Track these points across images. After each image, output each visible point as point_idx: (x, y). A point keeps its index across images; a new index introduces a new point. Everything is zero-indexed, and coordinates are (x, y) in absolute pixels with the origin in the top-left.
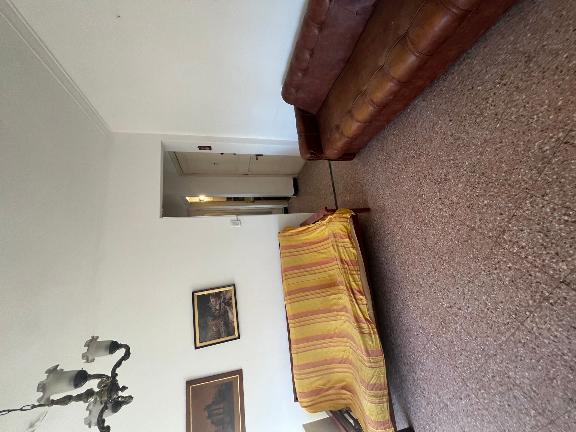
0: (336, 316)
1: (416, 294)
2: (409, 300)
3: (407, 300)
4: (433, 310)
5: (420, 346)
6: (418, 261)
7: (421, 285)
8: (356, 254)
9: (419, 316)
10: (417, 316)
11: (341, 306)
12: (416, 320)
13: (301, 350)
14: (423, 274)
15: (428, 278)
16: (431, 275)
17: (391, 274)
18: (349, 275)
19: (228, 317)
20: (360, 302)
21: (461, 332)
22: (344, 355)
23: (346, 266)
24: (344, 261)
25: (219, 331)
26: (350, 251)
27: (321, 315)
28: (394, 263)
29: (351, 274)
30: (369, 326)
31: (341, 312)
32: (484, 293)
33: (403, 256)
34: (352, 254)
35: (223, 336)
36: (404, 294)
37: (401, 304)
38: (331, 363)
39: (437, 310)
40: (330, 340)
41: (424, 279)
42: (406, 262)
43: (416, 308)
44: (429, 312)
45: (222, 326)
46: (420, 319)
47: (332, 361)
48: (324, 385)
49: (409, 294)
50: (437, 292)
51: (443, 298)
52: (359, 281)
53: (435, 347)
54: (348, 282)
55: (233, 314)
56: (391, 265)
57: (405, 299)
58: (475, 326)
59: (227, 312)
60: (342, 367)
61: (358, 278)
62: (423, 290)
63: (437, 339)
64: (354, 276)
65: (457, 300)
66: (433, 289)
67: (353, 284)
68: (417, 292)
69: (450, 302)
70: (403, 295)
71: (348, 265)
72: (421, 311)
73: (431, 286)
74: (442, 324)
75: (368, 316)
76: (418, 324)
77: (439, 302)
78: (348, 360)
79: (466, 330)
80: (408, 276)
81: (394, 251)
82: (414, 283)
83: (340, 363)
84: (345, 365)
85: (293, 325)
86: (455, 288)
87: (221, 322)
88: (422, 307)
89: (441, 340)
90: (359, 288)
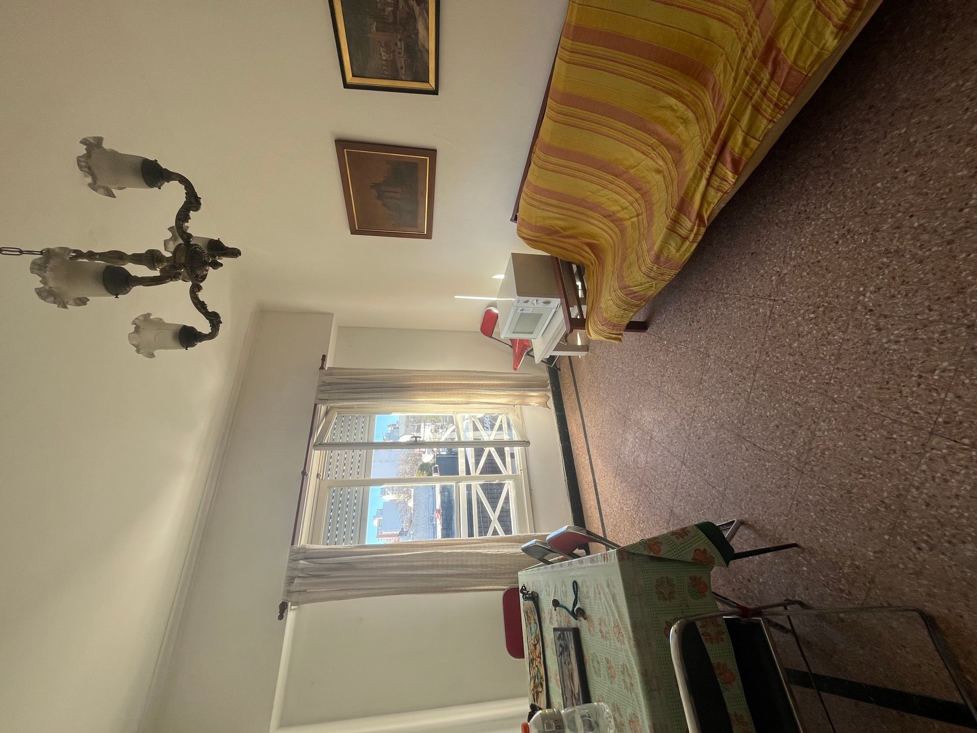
0: (649, 146)
1: (844, 231)
2: (816, 225)
3: (813, 220)
4: (833, 281)
5: (748, 289)
6: (950, 184)
7: (877, 230)
8: (825, 57)
9: (800, 261)
10: (795, 257)
11: (673, 138)
12: (788, 260)
13: (551, 167)
14: (914, 219)
15: (908, 237)
16: (925, 237)
17: (850, 142)
18: (750, 107)
19: (417, 34)
20: (716, 182)
21: (829, 343)
22: (618, 212)
23: (766, 76)
24: (774, 53)
25: (394, 62)
26: (820, 35)
27: (620, 125)
28: (891, 123)
29: (757, 109)
30: (696, 227)
31: (665, 149)
32: (960, 362)
33: (934, 136)
34: (816, 50)
35: (403, 77)
36: (820, 207)
37: (792, 213)
38: (591, 209)
39: (840, 288)
40: (609, 177)
41: (898, 228)
42: (918, 155)
43: (810, 248)
44: (824, 276)
45: (400, 53)
46: (795, 266)
47: (595, 207)
48: (563, 229)
49: (829, 216)
50: (887, 272)
51: (879, 289)
52: (757, 136)
53: (768, 314)
54: (731, 121)
55: (427, 28)
56: (878, 123)
57: (812, 216)
58: (863, 362)
59: (415, 21)
60: (605, 224)
61: (763, 127)
62: (865, 241)
63: (783, 310)
64: (760, 116)
65: (897, 318)
66: (885, 260)
67: (739, 136)
68: (849, 231)
69: (880, 305)
70: (818, 206)
71: (773, 75)
72: (812, 261)
73: (890, 252)
74: (819, 308)
75: (708, 213)
76: (781, 268)
77: (865, 287)
78: (620, 223)
79: (842, 351)
80: (878, 188)
81: (938, 95)
82: (870, 211)
83: (604, 217)
84: (611, 225)
85: (553, 114)
86: (927, 303)
87: (399, 43)
88: (822, 259)
89: (788, 318)
90: (742, 153)
